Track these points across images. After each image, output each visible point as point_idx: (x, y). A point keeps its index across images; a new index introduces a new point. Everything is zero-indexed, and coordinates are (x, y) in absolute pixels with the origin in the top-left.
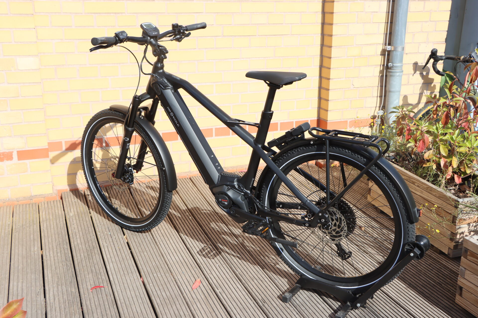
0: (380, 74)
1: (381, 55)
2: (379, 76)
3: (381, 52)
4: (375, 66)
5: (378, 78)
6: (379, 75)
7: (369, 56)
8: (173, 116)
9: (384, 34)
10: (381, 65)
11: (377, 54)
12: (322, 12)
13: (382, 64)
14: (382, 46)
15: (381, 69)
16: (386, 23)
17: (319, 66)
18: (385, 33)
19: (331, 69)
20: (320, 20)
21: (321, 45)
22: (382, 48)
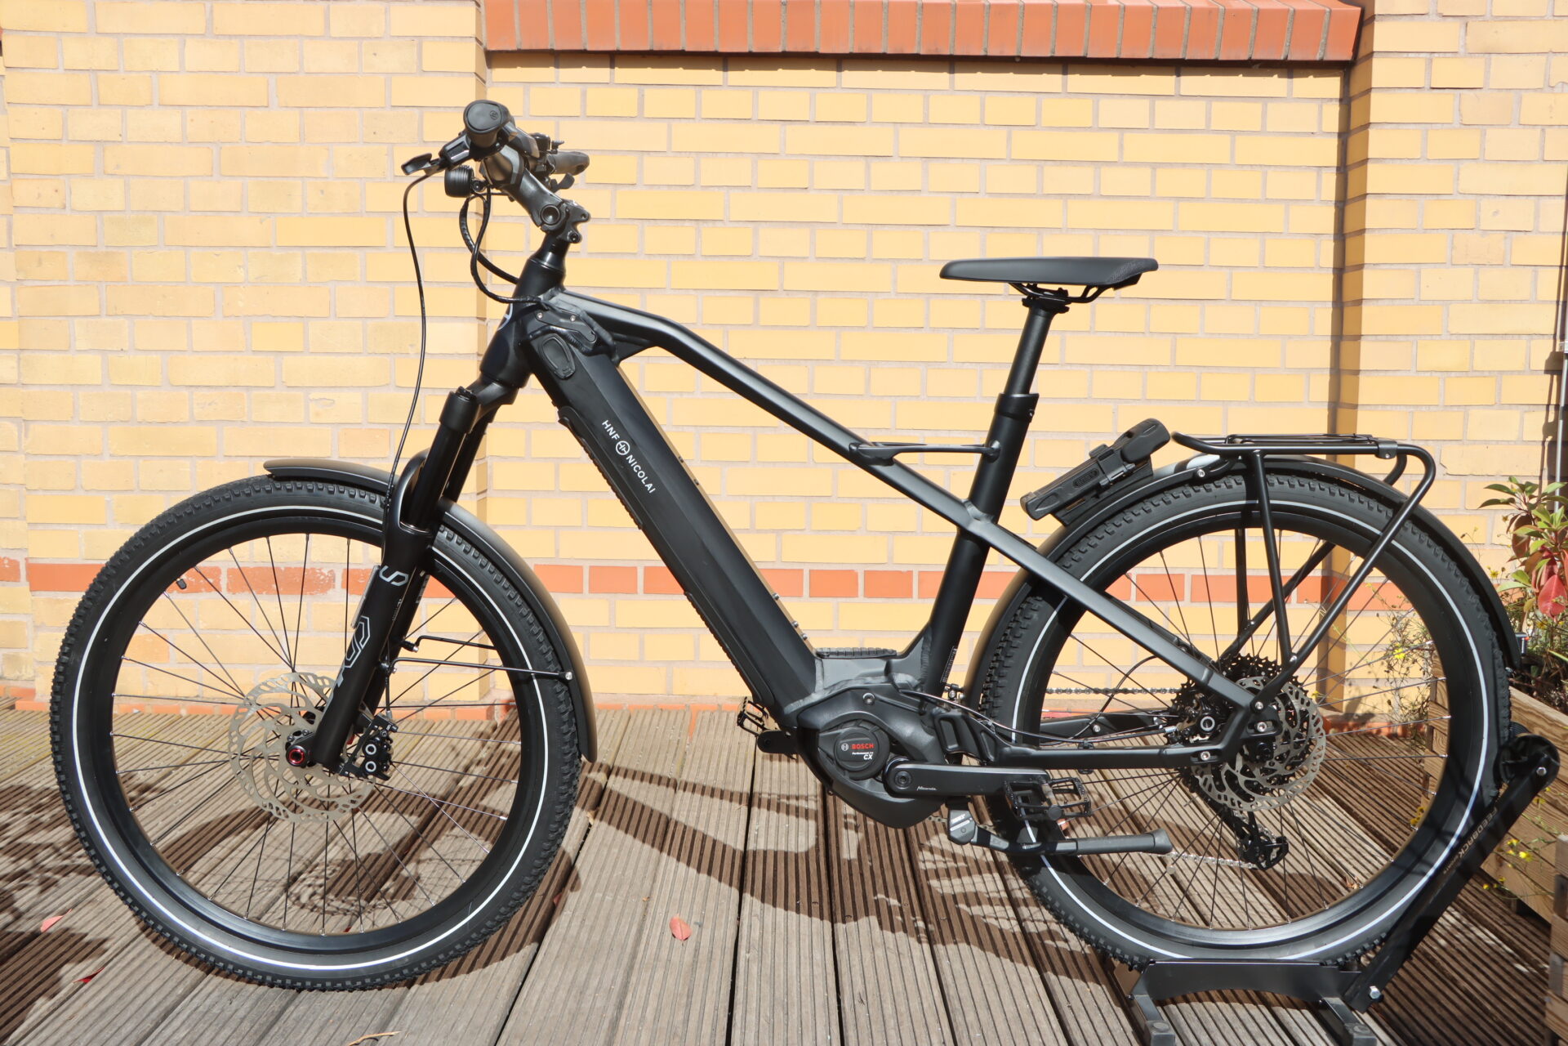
0: (1546, 436)
1: (1547, 372)
2: (1543, 442)
3: (1548, 362)
4: (1526, 408)
5: (1540, 447)
6: (1541, 439)
7: (1501, 372)
8: (628, 455)
9: (1558, 302)
10: (1548, 406)
11: (1532, 368)
12: (1335, 234)
13: (1553, 401)
14: (1552, 341)
15: (1551, 419)
16: (1564, 269)
17: (1327, 404)
18: (1561, 299)
19: (1359, 408)
20: (1328, 259)
21: (1332, 336)
22: (1551, 350)
